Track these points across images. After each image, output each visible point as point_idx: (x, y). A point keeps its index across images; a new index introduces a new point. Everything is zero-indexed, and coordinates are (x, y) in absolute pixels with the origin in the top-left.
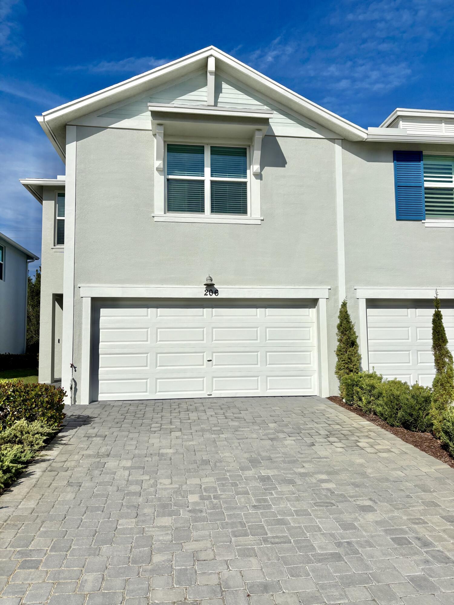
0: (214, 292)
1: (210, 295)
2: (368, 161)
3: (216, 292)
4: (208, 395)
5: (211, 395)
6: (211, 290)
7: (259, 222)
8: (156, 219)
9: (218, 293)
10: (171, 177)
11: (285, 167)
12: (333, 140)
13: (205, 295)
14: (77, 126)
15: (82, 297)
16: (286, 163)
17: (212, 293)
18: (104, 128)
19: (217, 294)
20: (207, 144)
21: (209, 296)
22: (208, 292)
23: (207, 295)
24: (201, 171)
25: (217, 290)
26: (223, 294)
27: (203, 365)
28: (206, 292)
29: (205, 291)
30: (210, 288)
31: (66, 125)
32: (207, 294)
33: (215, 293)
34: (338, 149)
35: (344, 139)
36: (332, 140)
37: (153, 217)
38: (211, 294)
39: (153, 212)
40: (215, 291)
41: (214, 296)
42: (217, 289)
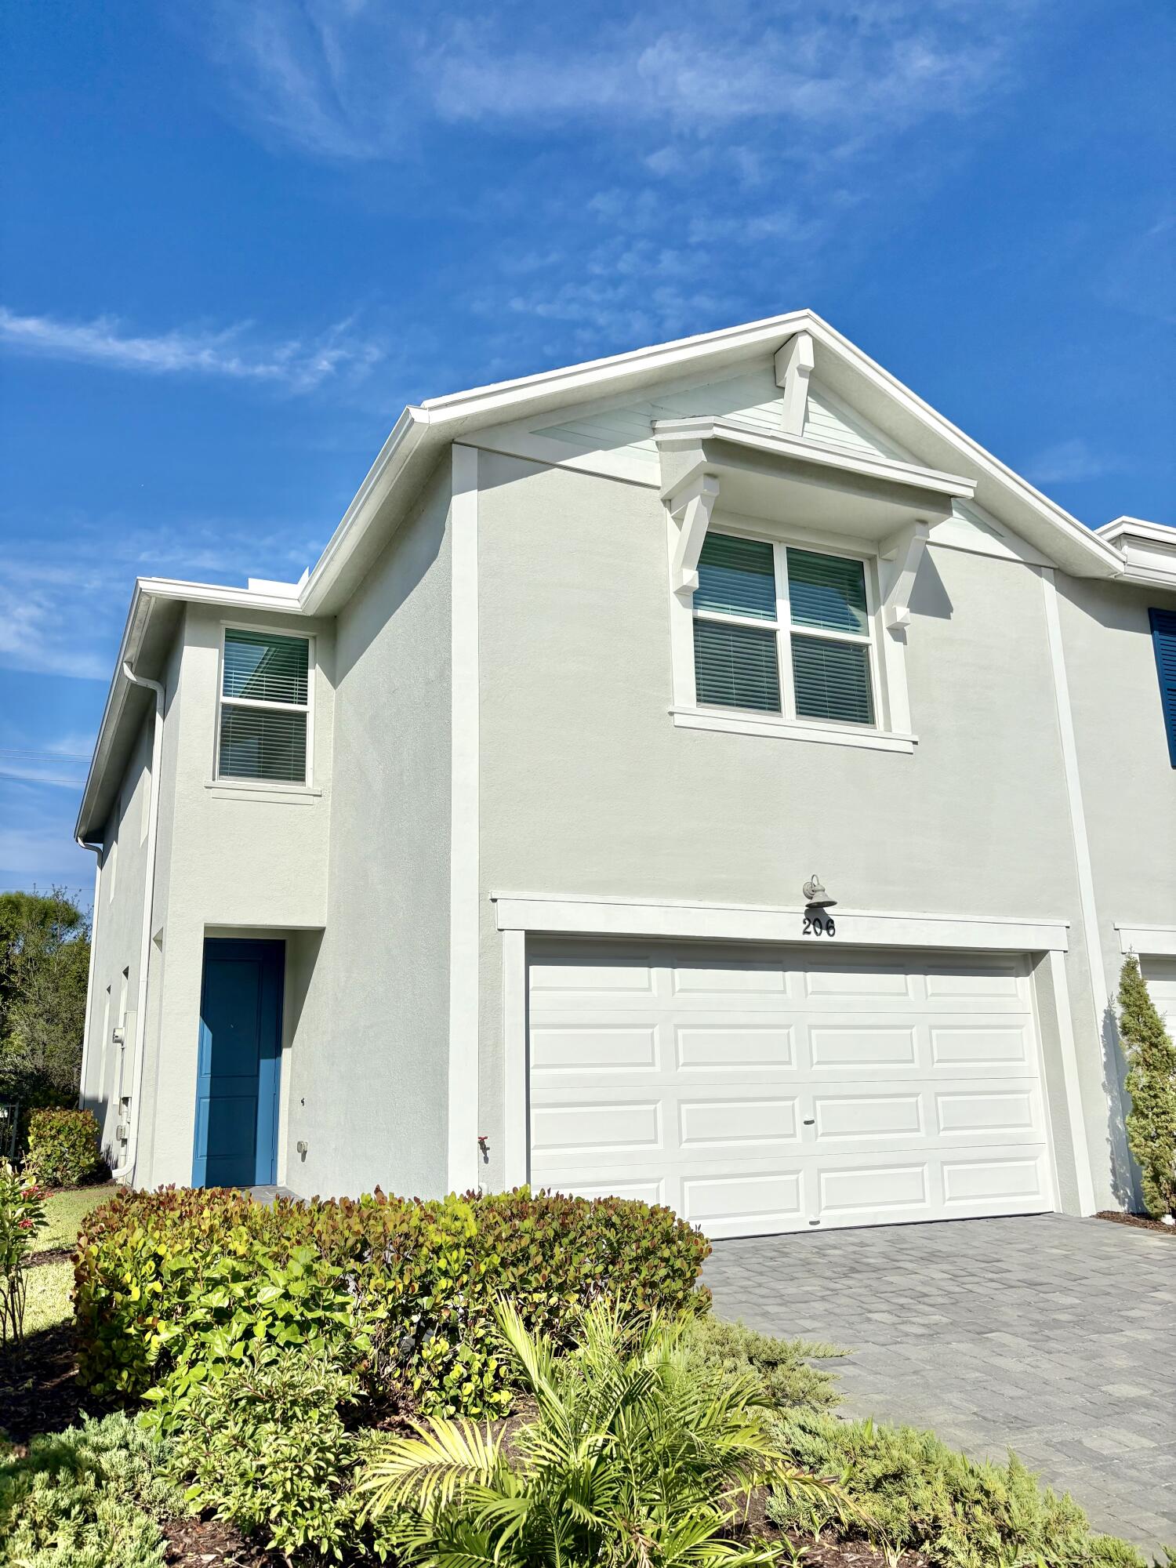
0: (824, 925)
1: (816, 933)
2: (1106, 625)
3: (829, 925)
4: (812, 1223)
5: (818, 1223)
6: (817, 919)
7: (910, 747)
8: (679, 720)
9: (833, 928)
10: (703, 614)
11: (949, 618)
12: (1039, 568)
13: (806, 932)
14: (479, 448)
15: (502, 930)
16: (951, 610)
17: (821, 928)
18: (546, 466)
19: (831, 932)
20: (780, 542)
21: (812, 938)
22: (812, 926)
23: (809, 933)
24: (768, 606)
25: (832, 922)
26: (849, 931)
27: (793, 1135)
28: (805, 926)
29: (805, 923)
30: (817, 915)
31: (453, 442)
32: (808, 930)
33: (828, 929)
34: (1047, 589)
35: (1058, 569)
36: (1036, 568)
37: (671, 714)
38: (818, 930)
39: (671, 701)
40: (828, 923)
41: (825, 937)
42: (832, 918)
